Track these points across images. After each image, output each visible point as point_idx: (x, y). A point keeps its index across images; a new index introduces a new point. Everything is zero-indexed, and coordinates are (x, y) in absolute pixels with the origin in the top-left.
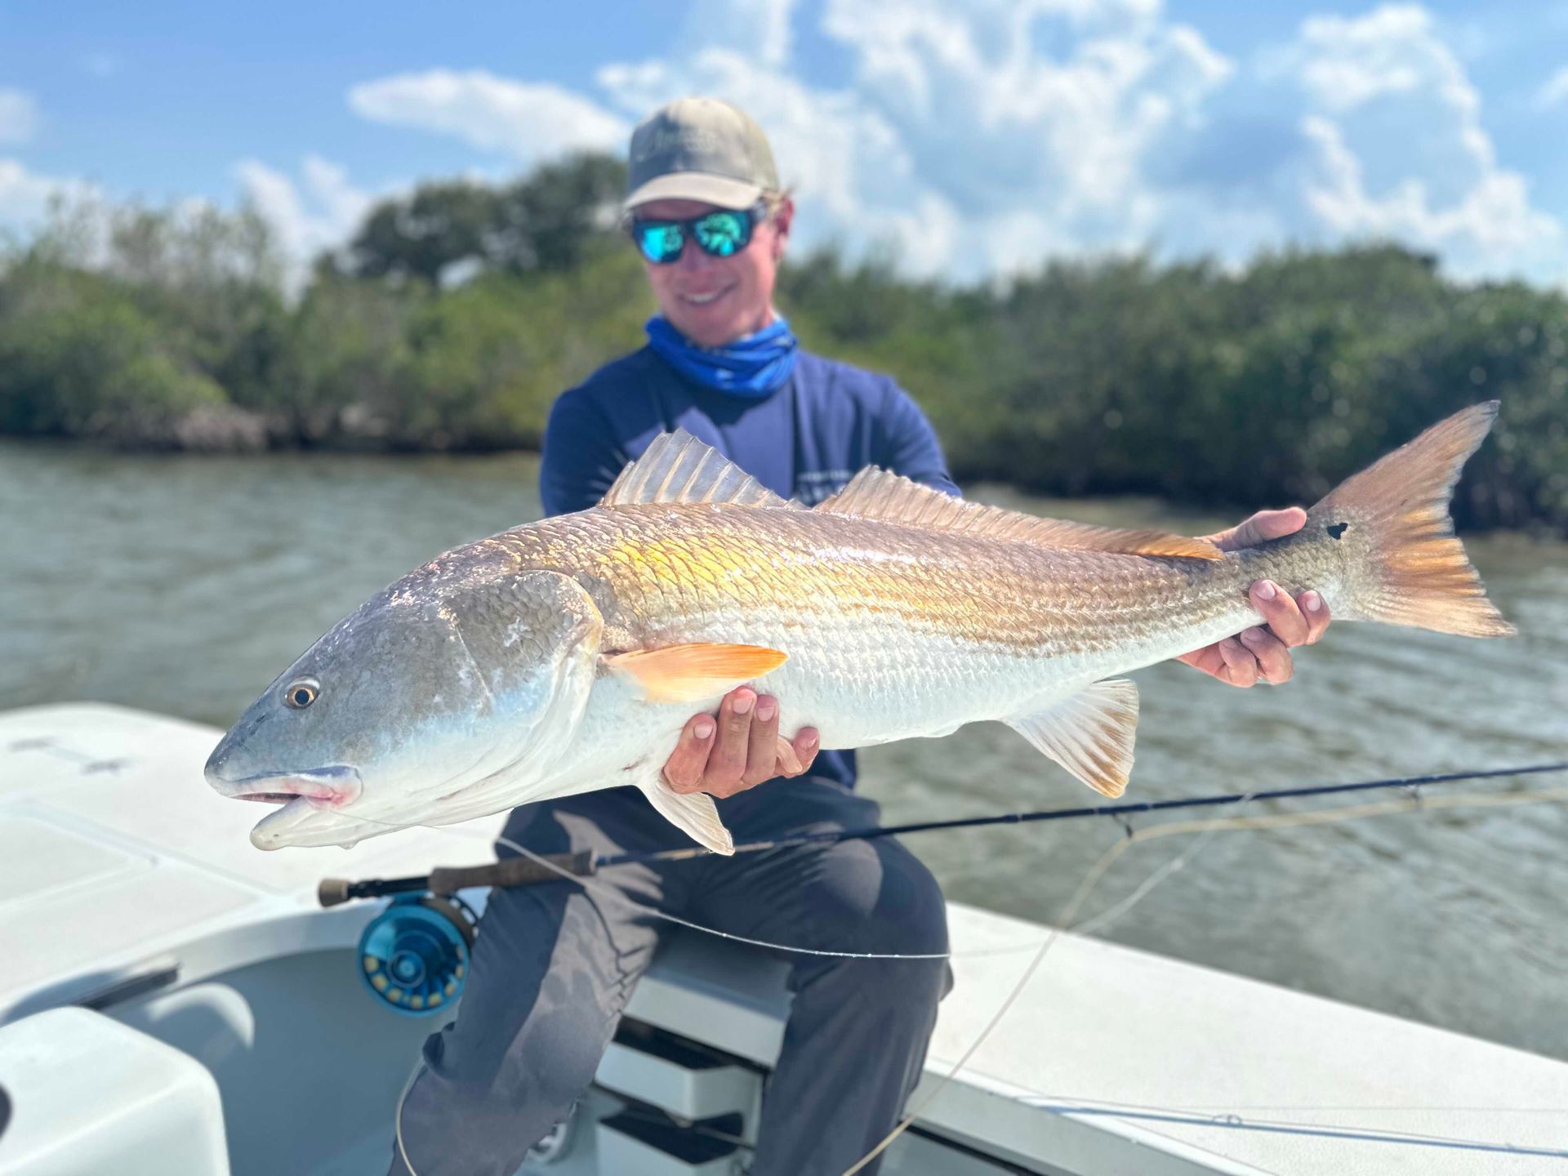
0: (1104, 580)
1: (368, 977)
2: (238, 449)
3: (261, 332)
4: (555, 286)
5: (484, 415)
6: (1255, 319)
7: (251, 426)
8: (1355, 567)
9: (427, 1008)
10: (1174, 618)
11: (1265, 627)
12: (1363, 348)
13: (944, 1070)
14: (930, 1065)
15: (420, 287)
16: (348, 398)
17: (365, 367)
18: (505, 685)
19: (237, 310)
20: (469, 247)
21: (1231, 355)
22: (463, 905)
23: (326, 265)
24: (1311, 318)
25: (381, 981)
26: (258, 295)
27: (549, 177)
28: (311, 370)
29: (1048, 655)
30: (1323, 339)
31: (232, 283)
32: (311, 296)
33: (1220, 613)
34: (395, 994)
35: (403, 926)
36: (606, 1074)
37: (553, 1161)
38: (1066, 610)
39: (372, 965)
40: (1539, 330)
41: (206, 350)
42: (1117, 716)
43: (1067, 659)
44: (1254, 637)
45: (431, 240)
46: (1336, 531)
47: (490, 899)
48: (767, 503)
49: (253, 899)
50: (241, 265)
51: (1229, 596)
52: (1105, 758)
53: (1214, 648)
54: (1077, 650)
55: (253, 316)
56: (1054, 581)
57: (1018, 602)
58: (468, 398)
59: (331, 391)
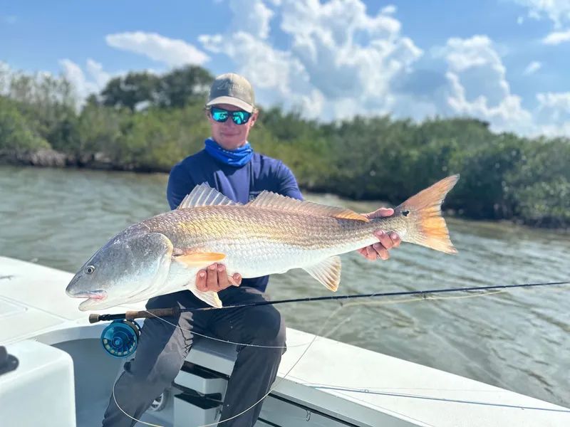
0: (333, 226)
1: (104, 345)
2: (55, 165)
3: (66, 122)
4: (178, 113)
5: (148, 158)
6: (424, 142)
7: (60, 157)
8: (411, 226)
9: (123, 356)
10: (353, 239)
11: (380, 243)
12: (459, 154)
13: (282, 376)
14: (278, 374)
15: (127, 110)
16: (97, 150)
17: (105, 138)
18: (144, 267)
19: (57, 114)
20: (146, 97)
21: (414, 153)
22: (136, 323)
23: (92, 99)
24: (442, 143)
25: (108, 347)
26: (66, 109)
27: (178, 73)
28: (84, 139)
29: (314, 249)
30: (446, 150)
31: (57, 104)
32: (85, 110)
33: (367, 238)
34: (113, 351)
35: (117, 329)
36: (178, 380)
37: (158, 410)
38: (320, 236)
39: (106, 341)
40: (518, 152)
41: (44, 128)
42: (336, 267)
43: (319, 251)
44: (376, 246)
45: (133, 93)
46: (405, 214)
47: (145, 322)
48: (231, 204)
49: (62, 322)
50: (60, 98)
51: (370, 233)
52: (332, 279)
53: (365, 249)
54: (323, 247)
55: (63, 117)
56: (318, 226)
57: (305, 233)
58: (142, 151)
59: (90, 147)
